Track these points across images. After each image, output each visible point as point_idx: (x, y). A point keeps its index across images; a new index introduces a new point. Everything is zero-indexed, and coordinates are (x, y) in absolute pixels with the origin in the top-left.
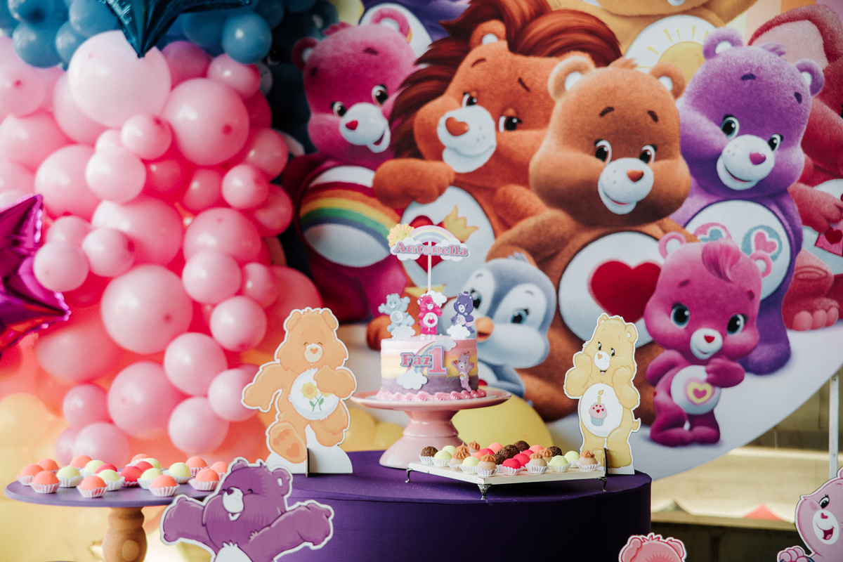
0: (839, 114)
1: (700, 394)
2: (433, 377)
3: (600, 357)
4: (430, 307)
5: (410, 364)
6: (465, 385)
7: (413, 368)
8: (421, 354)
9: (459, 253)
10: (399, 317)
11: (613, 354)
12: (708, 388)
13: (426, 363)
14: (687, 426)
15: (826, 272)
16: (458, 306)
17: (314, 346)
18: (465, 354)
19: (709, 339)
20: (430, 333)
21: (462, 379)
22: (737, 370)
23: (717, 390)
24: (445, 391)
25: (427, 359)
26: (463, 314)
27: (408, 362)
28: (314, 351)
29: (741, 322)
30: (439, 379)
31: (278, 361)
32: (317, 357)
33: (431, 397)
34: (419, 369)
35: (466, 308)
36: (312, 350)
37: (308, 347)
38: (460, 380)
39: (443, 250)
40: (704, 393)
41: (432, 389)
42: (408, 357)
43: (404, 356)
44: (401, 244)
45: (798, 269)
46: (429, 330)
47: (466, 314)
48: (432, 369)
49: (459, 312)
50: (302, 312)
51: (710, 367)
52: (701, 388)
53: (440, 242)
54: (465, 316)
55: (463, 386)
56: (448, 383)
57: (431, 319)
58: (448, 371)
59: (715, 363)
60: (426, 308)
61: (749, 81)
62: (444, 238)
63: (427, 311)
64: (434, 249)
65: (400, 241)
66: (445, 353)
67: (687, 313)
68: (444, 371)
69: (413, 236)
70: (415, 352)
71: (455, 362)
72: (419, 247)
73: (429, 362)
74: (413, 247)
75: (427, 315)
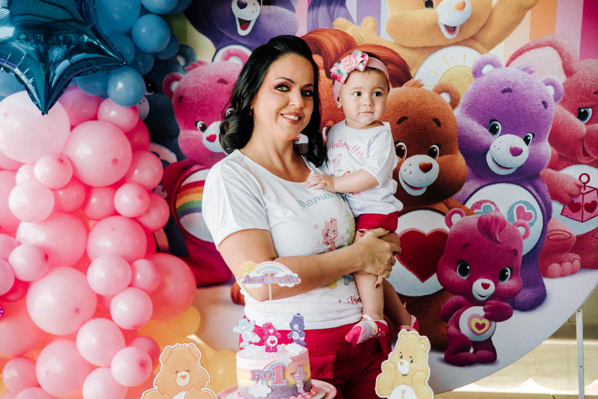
0: (576, 116)
1: (480, 326)
2: (275, 387)
3: (402, 364)
4: (271, 331)
5: (258, 379)
6: (301, 390)
7: (260, 381)
8: (265, 370)
9: (292, 281)
10: (248, 336)
11: (412, 362)
12: (486, 322)
13: (270, 377)
14: (472, 350)
15: (570, 234)
16: (293, 325)
17: (183, 373)
18: (299, 366)
19: (486, 286)
20: (272, 351)
21: (298, 386)
22: (507, 307)
23: (493, 323)
24: (286, 397)
25: (271, 374)
26: (297, 331)
27: (257, 377)
28: (184, 377)
29: (509, 273)
30: (281, 388)
31: (156, 388)
32: (186, 381)
34: (265, 382)
35: (299, 326)
36: (181, 376)
37: (179, 375)
38: (296, 387)
39: (280, 280)
40: (484, 325)
41: (276, 396)
42: (256, 374)
43: (253, 372)
44: (247, 277)
45: (549, 232)
46: (271, 348)
47: (299, 331)
48: (275, 381)
49: (293, 330)
50: (173, 347)
51: (487, 306)
52: (481, 322)
53: (277, 273)
54: (299, 333)
55: (299, 391)
56: (287, 390)
57: (272, 340)
58: (287, 382)
59: (491, 304)
60: (269, 333)
61: (508, 93)
62: (280, 270)
63: (269, 334)
64: (273, 279)
65: (247, 274)
66: (284, 368)
67: (468, 267)
68: (284, 382)
69: (257, 270)
70: (261, 368)
71: (293, 374)
72: (261, 278)
73: (272, 376)
74: (257, 278)
75: (270, 337)
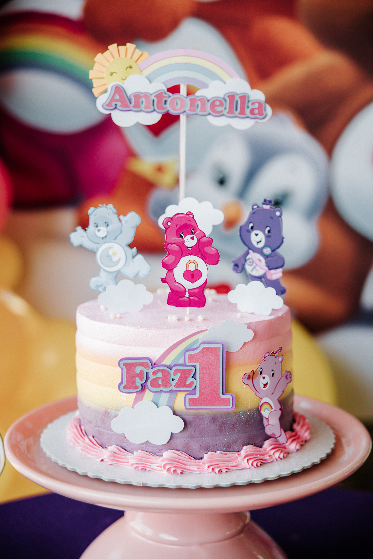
2: (198, 417)
4: (190, 242)
5: (143, 387)
6: (274, 427)
7: (148, 395)
8: (168, 361)
9: (247, 111)
10: (115, 259)
13: (182, 383)
16: (249, 232)
18: (272, 354)
20: (190, 303)
21: (265, 413)
24: (228, 448)
25: (185, 375)
26: (260, 251)
27: (138, 382)
30: (214, 419)
33: (193, 465)
34: (164, 398)
35: (267, 237)
38: (261, 416)
39: (213, 105)
41: (195, 446)
42: (138, 370)
43: (129, 364)
44: (118, 90)
46: (187, 295)
47: (267, 251)
48: (196, 396)
49: (251, 247)
53: (206, 86)
54: (266, 257)
55: (269, 431)
56: (234, 426)
57: (192, 268)
58: (236, 400)
60: (182, 245)
62: (214, 77)
63: (184, 251)
64: (193, 102)
65: (119, 83)
66: (228, 356)
68: (226, 402)
69: (147, 72)
70: (155, 354)
71: (251, 376)
72: (159, 96)
73: (190, 380)
74: (147, 96)
75: (184, 260)
